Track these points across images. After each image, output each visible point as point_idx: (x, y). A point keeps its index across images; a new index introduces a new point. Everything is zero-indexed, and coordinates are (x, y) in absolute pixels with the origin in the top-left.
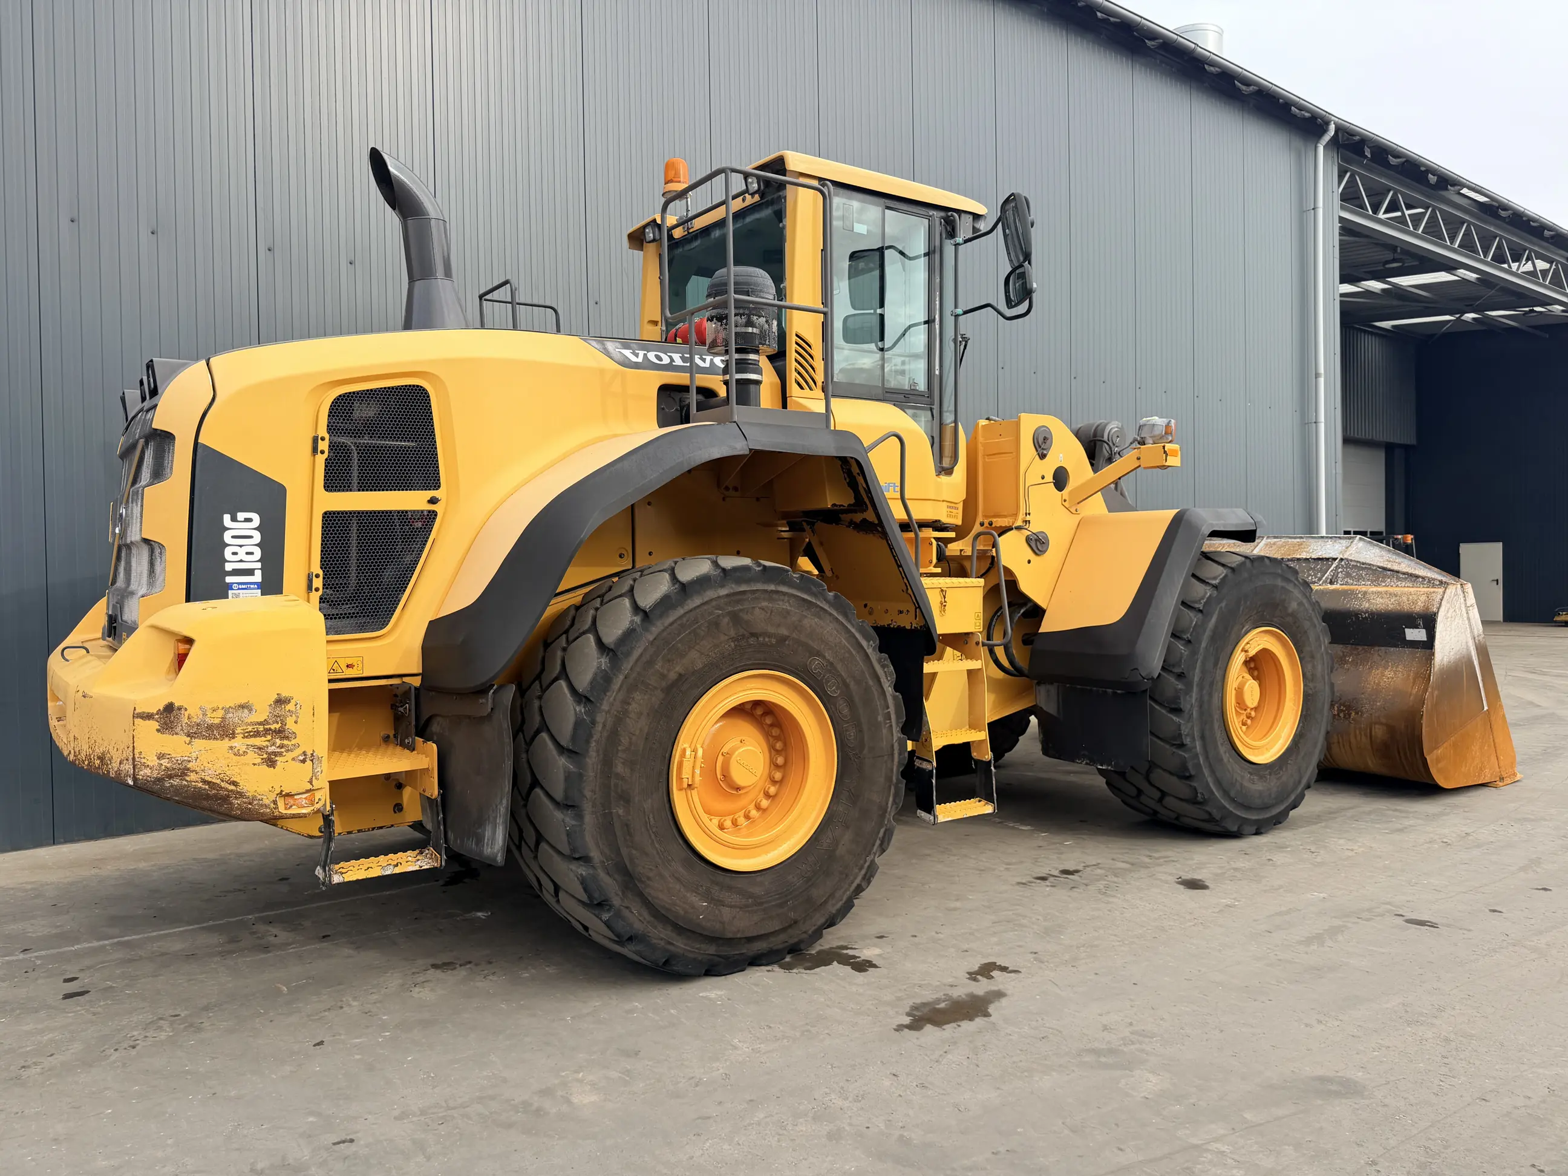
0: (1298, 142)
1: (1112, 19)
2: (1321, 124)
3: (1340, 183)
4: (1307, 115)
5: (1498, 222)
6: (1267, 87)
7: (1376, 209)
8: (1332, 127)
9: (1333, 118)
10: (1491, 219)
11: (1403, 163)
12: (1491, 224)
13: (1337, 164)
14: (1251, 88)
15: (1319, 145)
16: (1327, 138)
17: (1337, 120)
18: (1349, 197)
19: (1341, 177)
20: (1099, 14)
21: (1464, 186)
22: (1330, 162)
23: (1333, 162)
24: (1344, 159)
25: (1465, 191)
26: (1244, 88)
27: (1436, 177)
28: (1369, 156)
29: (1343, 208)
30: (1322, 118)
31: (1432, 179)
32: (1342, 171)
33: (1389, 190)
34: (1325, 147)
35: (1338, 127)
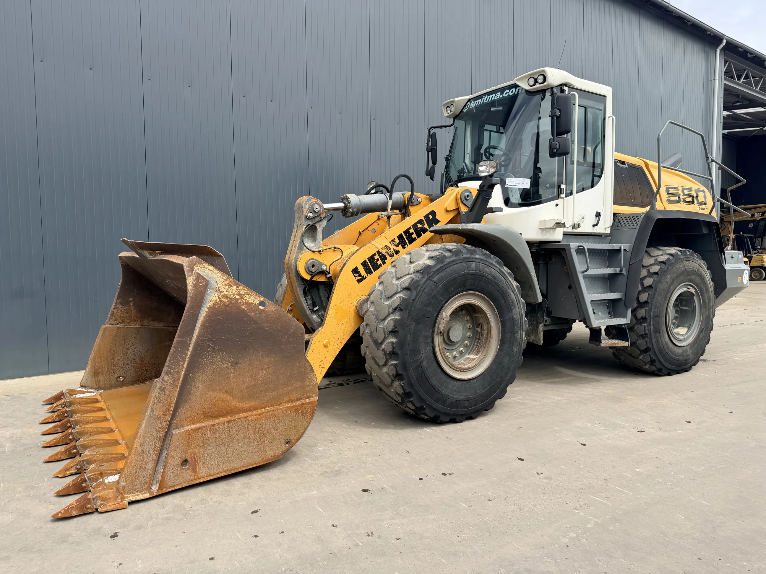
0: (707, 50)
3: (725, 67)
4: (713, 35)
6: (697, 23)
7: (739, 79)
8: (724, 41)
9: (726, 37)
11: (754, 57)
13: (724, 58)
14: (690, 23)
15: (718, 49)
16: (721, 46)
17: (727, 37)
18: (728, 74)
19: (725, 65)
22: (722, 57)
24: (727, 55)
26: (687, 23)
29: (725, 79)
30: (721, 37)
32: (726, 62)
33: (745, 70)
34: (720, 50)
35: (727, 42)
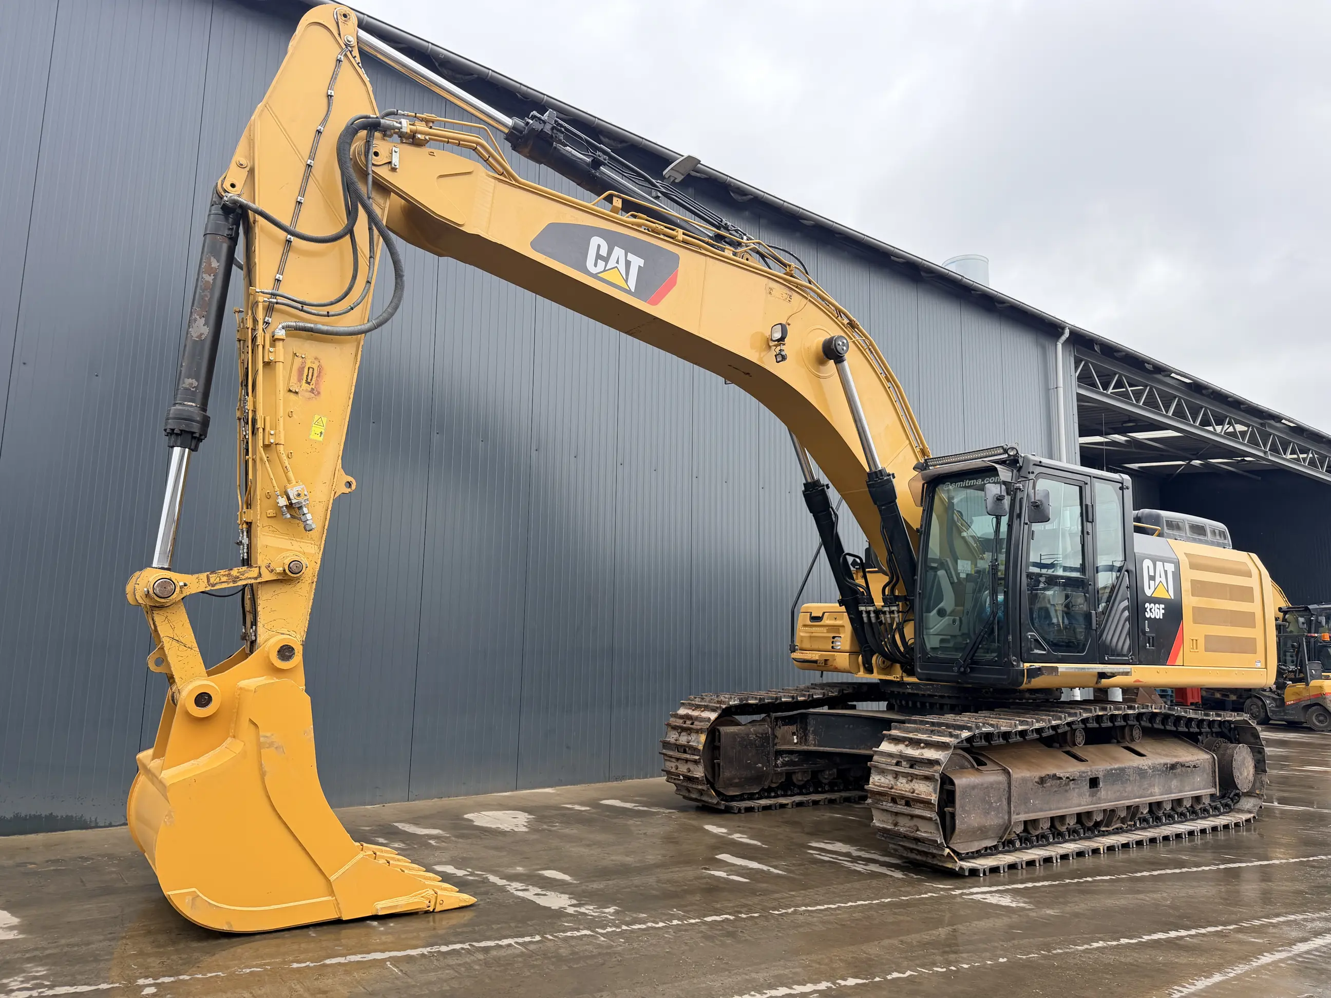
0: (1041, 341)
1: (900, 260)
2: (1057, 328)
3: (1076, 369)
4: (1048, 322)
5: (1201, 396)
7: (1106, 387)
8: (1067, 331)
10: (1196, 395)
11: (1124, 356)
12: (1196, 398)
13: (1073, 355)
14: (1006, 305)
15: (1058, 343)
16: (1063, 338)
17: (1070, 326)
21: (1172, 372)
22: (1068, 354)
23: (1070, 355)
24: (1076, 351)
25: (1173, 375)
26: (999, 305)
27: (1151, 366)
28: (1098, 351)
29: (1079, 387)
30: (1059, 325)
31: (1148, 367)
32: (1078, 363)
33: (1115, 374)
34: (1063, 344)
35: (1073, 333)
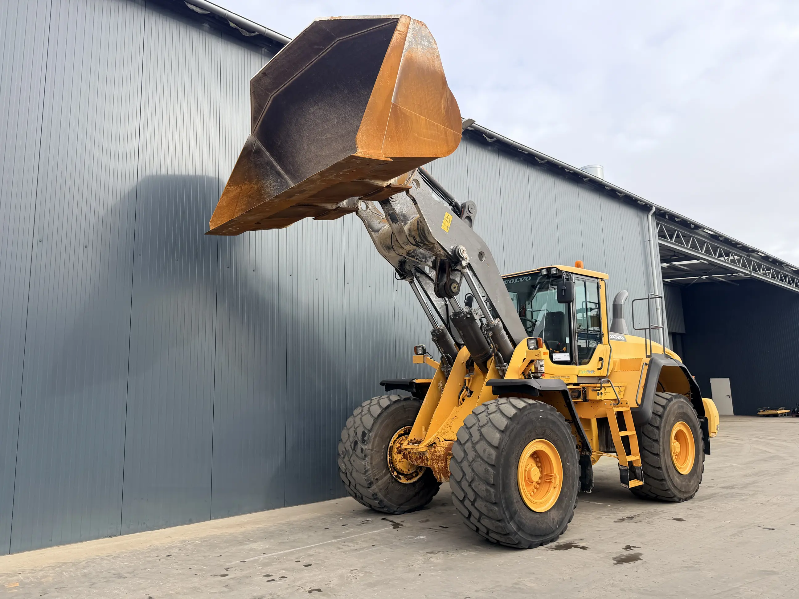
0: (640, 214)
1: (571, 171)
2: (649, 207)
3: (657, 229)
4: (644, 203)
5: (718, 241)
6: (628, 194)
7: (671, 238)
9: (654, 205)
10: (716, 241)
11: (681, 221)
12: (715, 242)
14: (622, 194)
15: (649, 215)
18: (661, 235)
19: (657, 226)
20: (566, 170)
21: (705, 228)
23: (654, 221)
24: (657, 219)
25: (705, 230)
26: (619, 194)
27: (693, 225)
28: (668, 218)
29: (659, 239)
30: (650, 205)
31: (692, 226)
32: (658, 224)
33: (676, 231)
34: (651, 216)
35: (656, 208)
